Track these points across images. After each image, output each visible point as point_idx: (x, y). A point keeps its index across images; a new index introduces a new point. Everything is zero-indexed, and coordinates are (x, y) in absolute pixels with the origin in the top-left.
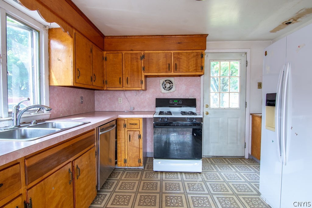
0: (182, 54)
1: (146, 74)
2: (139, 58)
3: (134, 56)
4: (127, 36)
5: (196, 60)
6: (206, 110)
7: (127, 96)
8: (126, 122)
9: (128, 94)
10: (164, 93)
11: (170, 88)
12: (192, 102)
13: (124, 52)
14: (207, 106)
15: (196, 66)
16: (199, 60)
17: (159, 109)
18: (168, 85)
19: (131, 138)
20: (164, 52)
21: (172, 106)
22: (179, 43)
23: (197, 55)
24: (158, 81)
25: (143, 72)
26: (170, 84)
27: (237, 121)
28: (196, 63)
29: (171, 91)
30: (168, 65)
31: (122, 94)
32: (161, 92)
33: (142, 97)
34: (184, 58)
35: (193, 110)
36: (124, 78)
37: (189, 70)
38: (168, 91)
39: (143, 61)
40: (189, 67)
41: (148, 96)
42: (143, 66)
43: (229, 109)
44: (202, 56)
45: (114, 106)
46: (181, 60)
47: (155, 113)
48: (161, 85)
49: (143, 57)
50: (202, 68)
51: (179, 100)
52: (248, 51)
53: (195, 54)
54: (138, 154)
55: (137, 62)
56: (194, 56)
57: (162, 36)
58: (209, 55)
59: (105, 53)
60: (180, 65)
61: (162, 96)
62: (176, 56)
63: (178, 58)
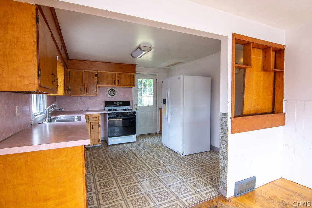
0: (122, 75)
1: (99, 86)
2: (94, 75)
3: (91, 74)
4: (86, 61)
5: (130, 78)
6: (136, 107)
7: (83, 100)
8: (89, 117)
9: (84, 99)
10: (109, 98)
11: (113, 95)
12: (127, 103)
13: (83, 71)
14: (136, 105)
15: (130, 82)
16: (132, 79)
17: (107, 108)
18: (112, 93)
19: (93, 126)
20: (110, 72)
21: (116, 105)
22: (120, 68)
23: (131, 76)
24: (105, 90)
25: (97, 84)
26: (113, 91)
27: (153, 113)
28: (130, 81)
29: (114, 96)
30: (114, 81)
31: (79, 98)
32: (108, 97)
33: (94, 100)
34: (123, 77)
35: (129, 107)
36: (84, 88)
37: (126, 84)
38: (112, 96)
39: (97, 78)
40: (126, 83)
41: (99, 100)
42: (97, 80)
43: (148, 106)
44: (133, 76)
45: (72, 107)
46: (121, 78)
47: (104, 110)
48: (107, 92)
49: (97, 75)
50: (134, 83)
51: (120, 102)
52: (157, 74)
53: (130, 75)
54: (98, 136)
55: (93, 78)
56: (129, 77)
57: (110, 63)
58: (137, 75)
59: (69, 70)
60: (121, 81)
61: (108, 100)
62: (118, 75)
63: (120, 77)
